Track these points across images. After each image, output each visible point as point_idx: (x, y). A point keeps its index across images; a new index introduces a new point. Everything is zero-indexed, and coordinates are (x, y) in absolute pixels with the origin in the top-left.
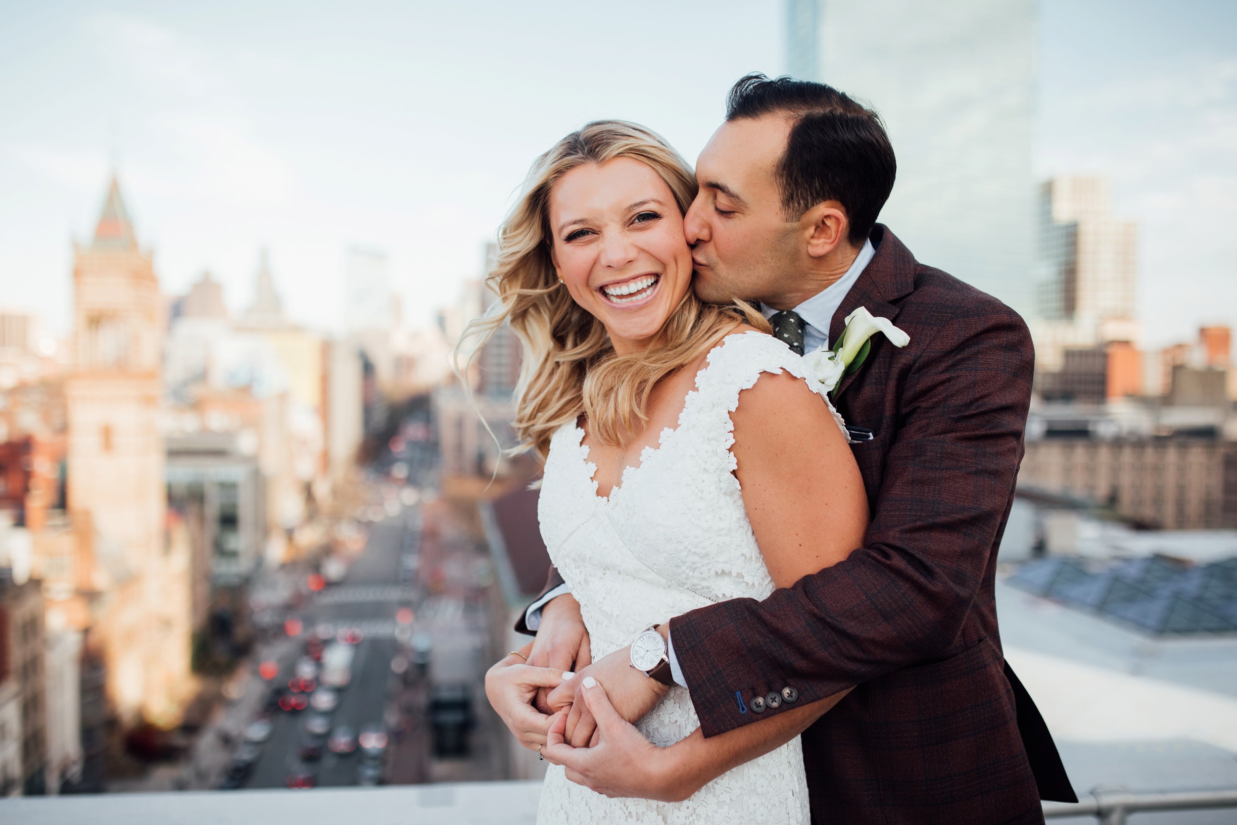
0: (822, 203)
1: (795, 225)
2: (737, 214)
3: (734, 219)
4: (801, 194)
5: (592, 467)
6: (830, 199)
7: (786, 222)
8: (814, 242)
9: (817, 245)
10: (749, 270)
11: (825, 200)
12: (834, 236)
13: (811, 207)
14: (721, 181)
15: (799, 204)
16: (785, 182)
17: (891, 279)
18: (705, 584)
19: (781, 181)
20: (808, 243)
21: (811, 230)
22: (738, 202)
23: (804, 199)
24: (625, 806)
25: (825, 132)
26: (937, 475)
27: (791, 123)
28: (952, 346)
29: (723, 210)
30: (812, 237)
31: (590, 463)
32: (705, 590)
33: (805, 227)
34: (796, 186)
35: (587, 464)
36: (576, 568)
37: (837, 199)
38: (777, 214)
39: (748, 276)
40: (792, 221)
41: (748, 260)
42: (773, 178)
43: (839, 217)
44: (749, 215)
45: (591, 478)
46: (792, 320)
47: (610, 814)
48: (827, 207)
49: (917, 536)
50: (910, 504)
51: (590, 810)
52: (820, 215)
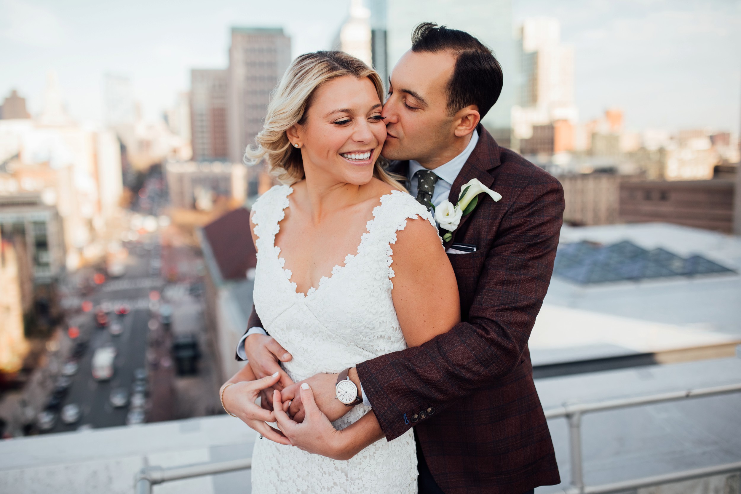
0: (468, 107)
1: (452, 118)
2: (420, 109)
3: (417, 112)
4: (458, 101)
5: (289, 273)
6: (473, 104)
7: (448, 116)
8: (460, 128)
9: (461, 130)
10: (421, 143)
11: (470, 105)
12: (471, 125)
13: (462, 108)
14: (413, 90)
15: (456, 106)
16: (451, 93)
17: (487, 157)
18: (371, 344)
19: (448, 92)
20: (456, 128)
21: (459, 121)
22: (422, 103)
23: (459, 102)
24: (321, 468)
25: (475, 64)
26: (519, 278)
27: (456, 57)
28: (531, 201)
29: (410, 106)
30: (459, 125)
31: (287, 270)
32: (371, 347)
33: (456, 120)
34: (456, 96)
35: (284, 270)
36: (283, 334)
37: (476, 104)
38: (443, 111)
39: (419, 146)
40: (451, 116)
41: (422, 137)
42: (444, 90)
43: (476, 114)
44: (427, 111)
45: (289, 280)
46: (432, 178)
47: (311, 473)
48: (471, 109)
49: (505, 314)
50: (502, 294)
51: (296, 471)
52: (466, 113)
